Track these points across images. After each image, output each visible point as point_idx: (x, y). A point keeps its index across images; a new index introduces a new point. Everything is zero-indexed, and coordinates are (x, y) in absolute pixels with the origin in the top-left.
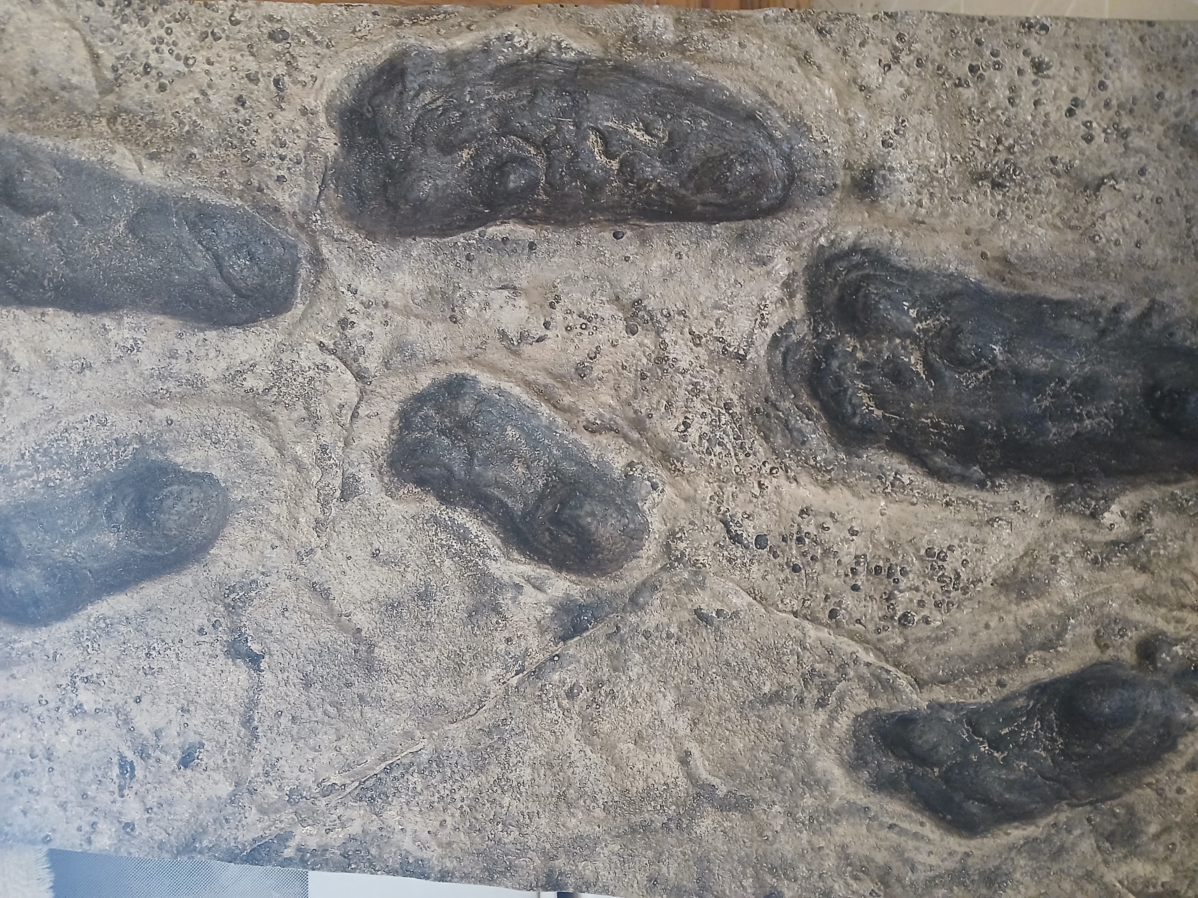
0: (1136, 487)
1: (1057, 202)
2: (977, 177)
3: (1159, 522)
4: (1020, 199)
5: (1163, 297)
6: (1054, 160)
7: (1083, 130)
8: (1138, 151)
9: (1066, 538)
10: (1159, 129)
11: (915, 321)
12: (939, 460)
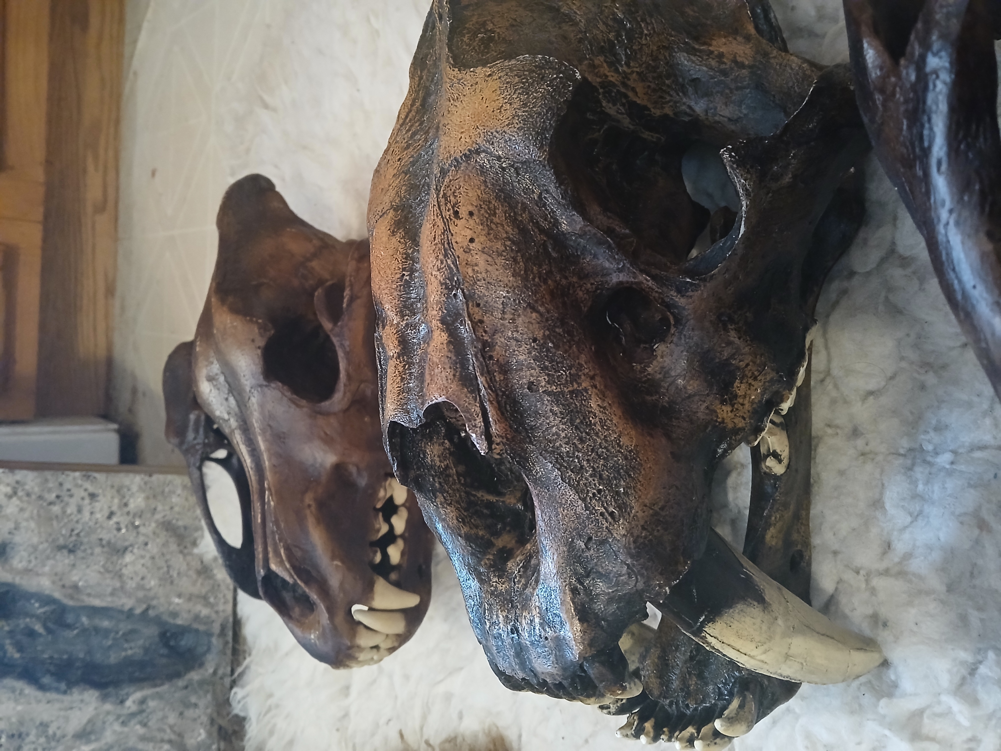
0: (142, 688)
1: (102, 560)
2: (60, 548)
3: (152, 704)
4: (83, 558)
5: (154, 603)
6: (101, 540)
7: (115, 526)
8: (144, 535)
9: (108, 713)
10: (153, 525)
11: (38, 608)
12: (46, 680)
